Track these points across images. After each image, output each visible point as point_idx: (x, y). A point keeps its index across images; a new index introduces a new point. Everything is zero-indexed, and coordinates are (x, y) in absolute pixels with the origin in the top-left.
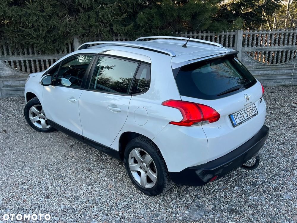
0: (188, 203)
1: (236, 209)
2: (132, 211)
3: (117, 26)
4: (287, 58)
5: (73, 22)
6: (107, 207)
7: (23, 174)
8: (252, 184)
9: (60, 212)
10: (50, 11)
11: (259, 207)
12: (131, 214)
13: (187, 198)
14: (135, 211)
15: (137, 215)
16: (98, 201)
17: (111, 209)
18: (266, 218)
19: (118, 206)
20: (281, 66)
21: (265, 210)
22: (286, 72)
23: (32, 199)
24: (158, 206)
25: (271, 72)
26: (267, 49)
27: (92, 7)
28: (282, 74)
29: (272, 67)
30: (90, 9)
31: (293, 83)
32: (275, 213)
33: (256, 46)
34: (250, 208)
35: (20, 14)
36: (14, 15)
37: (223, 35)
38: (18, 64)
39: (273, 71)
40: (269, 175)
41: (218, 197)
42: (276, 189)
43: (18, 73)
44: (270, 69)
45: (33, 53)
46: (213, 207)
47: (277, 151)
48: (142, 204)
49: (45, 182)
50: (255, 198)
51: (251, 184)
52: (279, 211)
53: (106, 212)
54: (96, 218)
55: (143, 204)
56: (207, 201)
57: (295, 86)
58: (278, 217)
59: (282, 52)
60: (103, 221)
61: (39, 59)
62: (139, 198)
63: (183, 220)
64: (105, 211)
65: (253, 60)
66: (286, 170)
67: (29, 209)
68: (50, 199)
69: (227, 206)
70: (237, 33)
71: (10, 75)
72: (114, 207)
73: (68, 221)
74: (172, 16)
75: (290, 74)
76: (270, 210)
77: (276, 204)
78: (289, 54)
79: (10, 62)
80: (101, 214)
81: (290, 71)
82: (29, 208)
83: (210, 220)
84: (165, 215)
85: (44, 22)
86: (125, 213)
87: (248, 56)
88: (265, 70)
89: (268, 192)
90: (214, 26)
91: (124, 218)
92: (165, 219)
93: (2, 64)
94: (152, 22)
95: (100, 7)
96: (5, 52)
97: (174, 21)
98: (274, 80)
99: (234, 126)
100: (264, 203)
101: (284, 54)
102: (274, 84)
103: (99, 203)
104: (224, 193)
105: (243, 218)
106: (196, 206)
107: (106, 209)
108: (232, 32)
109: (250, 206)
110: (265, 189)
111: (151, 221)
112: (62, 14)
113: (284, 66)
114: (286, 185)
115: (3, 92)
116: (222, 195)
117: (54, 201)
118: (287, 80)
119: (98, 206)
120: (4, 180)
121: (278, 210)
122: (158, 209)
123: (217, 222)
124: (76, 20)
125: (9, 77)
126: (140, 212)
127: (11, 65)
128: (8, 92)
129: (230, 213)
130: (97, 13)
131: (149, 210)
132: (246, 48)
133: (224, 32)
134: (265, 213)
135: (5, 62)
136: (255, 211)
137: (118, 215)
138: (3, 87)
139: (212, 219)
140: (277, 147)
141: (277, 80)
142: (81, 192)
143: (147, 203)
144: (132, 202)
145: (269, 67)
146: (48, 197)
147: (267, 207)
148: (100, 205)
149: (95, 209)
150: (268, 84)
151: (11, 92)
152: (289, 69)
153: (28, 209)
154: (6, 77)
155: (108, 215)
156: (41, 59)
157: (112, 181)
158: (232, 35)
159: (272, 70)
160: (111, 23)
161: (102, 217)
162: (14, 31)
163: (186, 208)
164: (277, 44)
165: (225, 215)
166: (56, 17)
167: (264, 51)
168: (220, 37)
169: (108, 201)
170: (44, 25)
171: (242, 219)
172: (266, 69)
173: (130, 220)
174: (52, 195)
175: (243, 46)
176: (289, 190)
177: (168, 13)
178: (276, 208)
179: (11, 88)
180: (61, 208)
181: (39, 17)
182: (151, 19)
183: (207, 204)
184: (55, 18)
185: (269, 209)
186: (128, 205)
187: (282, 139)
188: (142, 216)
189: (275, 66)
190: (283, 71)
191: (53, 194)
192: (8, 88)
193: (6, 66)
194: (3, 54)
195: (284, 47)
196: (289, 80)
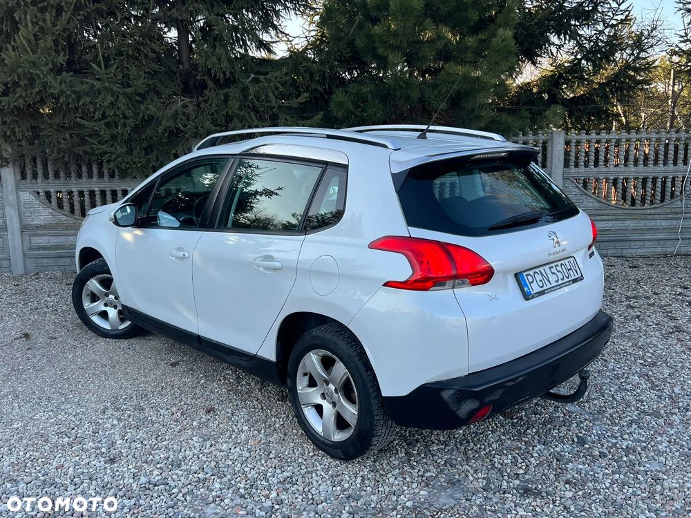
0: (428, 474)
1: (535, 489)
2: (301, 489)
3: (286, 119)
4: (667, 193)
5: (191, 108)
6: (244, 482)
7: (60, 417)
8: (576, 440)
9: (138, 489)
10: (144, 84)
11: (590, 484)
12: (297, 495)
13: (426, 466)
14: (306, 489)
15: (310, 497)
16: (226, 470)
17: (253, 485)
18: (604, 506)
19: (270, 479)
20: (652, 211)
21: (602, 490)
22: (664, 224)
23: (76, 464)
24: (359, 480)
25: (630, 224)
26: (620, 172)
27: (234, 77)
28: (655, 230)
29: (632, 212)
30: (230, 81)
31: (683, 249)
32: (623, 497)
33: (595, 166)
34: (567, 486)
35: (77, 89)
36: (65, 92)
38: (65, 199)
39: (635, 222)
40: (616, 424)
41: (496, 465)
42: (628, 450)
43: (64, 218)
44: (627, 217)
45: (101, 175)
46: (484, 483)
47: (637, 378)
48: (324, 475)
49: (107, 433)
50: (581, 466)
51: (573, 441)
52: (634, 494)
53: (242, 491)
54: (217, 503)
55: (326, 476)
56: (472, 471)
57: (688, 255)
58: (631, 506)
60: (233, 507)
61: (114, 188)
62: (318, 465)
63: (415, 508)
64: (239, 489)
65: (589, 196)
66: (656, 414)
67: (69, 484)
68: (116, 465)
69: (517, 482)
70: (552, 137)
71: (47, 222)
72: (259, 482)
73: (153, 506)
74: (408, 98)
75: (674, 230)
76: (614, 491)
77: (627, 479)
78: (669, 184)
79: (48, 195)
80: (230, 495)
81: (674, 222)
82: (69, 481)
83: (475, 508)
84: (374, 498)
85: (128, 108)
86: (285, 493)
87: (577, 187)
88: (617, 220)
89: (611, 456)
90: (501, 123)
91: (280, 503)
92: (373, 505)
93: (32, 197)
94: (364, 111)
95: (251, 78)
96: (40, 171)
97: (412, 109)
98: (638, 243)
99: (527, 297)
100: (601, 477)
101: (659, 184)
102: (639, 250)
103: (226, 473)
104: (510, 457)
105: (551, 506)
106: (445, 482)
107: (242, 486)
108: (541, 135)
109: (567, 482)
110: (606, 451)
111: (340, 509)
112: (169, 91)
113: (658, 211)
114: (653, 443)
115: (28, 261)
116: (505, 461)
117: (125, 469)
118: (668, 242)
119: (225, 479)
120: (17, 429)
121: (631, 490)
122: (358, 485)
123: (492, 511)
124: (199, 105)
125: (44, 227)
126: (318, 491)
127: (50, 202)
128: (39, 261)
129: (522, 495)
130: (244, 90)
131: (339, 488)
132: (573, 169)
133: (523, 135)
134: (602, 497)
135: (38, 193)
136: (580, 493)
137: (267, 497)
138: (30, 249)
139: (480, 506)
140: (638, 370)
141: (647, 243)
142: (187, 452)
143: (335, 474)
144: (302, 471)
145: (625, 211)
146: (112, 461)
147: (608, 485)
148: (229, 477)
149: (217, 486)
150: (625, 251)
151: (45, 261)
152: (672, 219)
153: (66, 482)
154: (38, 227)
155: (246, 496)
156: (117, 189)
157: (259, 432)
158: (541, 141)
159: (634, 219)
160: (273, 113)
161: (232, 499)
162: (62, 127)
163: (423, 484)
164: (641, 163)
165: (510, 499)
166: (156, 98)
167: (612, 178)
169: (247, 469)
170: (129, 113)
171: (549, 507)
172: (619, 217)
173: (295, 506)
174: (122, 457)
175: (566, 164)
176: (660, 453)
177: (398, 94)
178: (626, 487)
179: (47, 252)
180: (140, 482)
181: (118, 97)
182: (362, 105)
183: (471, 478)
184: (152, 100)
185: (611, 490)
186: (291, 477)
187: (650, 355)
188: (322, 498)
189: (639, 212)
190: (659, 221)
191: (124, 455)
192: (41, 252)
193: (39, 202)
194: (35, 176)
195: (657, 168)
196: (671, 242)
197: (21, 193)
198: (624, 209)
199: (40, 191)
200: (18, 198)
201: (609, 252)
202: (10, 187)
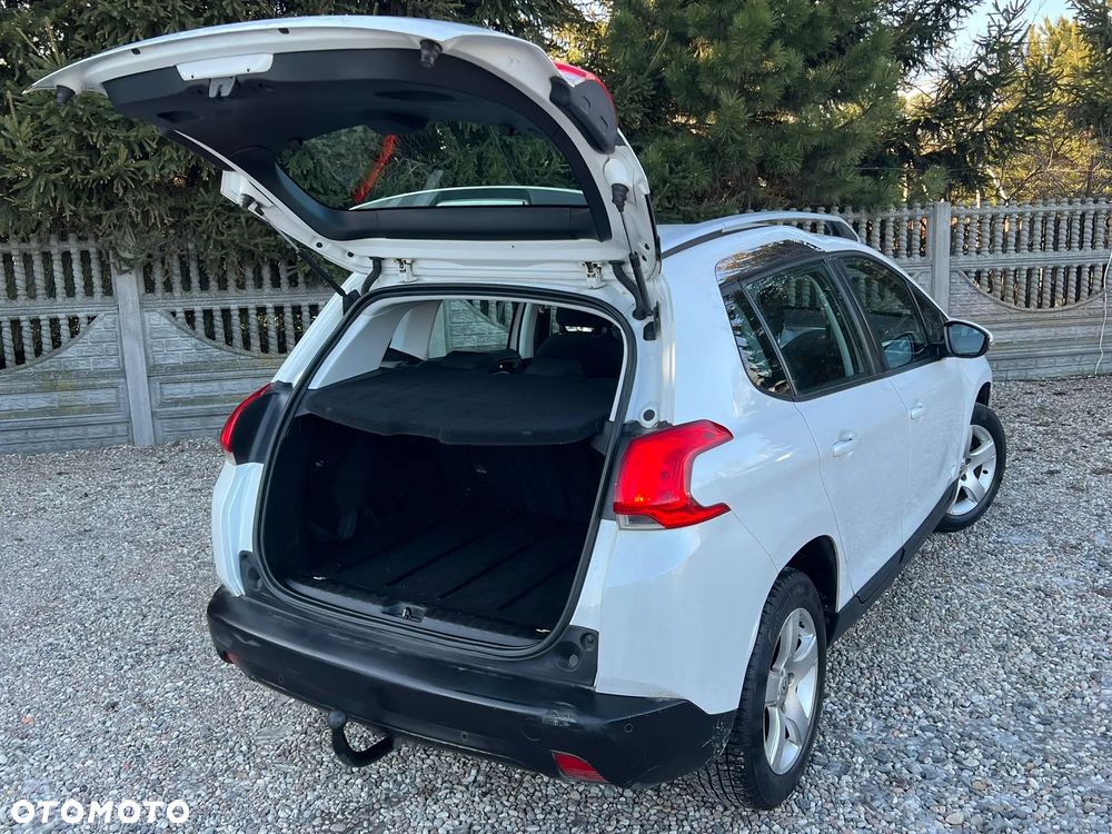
4: (1083, 288)
20: (1066, 314)
22: (1080, 331)
25: (1037, 333)
26: (1022, 260)
28: (1069, 341)
29: (1040, 316)
31: (1104, 366)
33: (991, 252)
37: (892, 219)
38: (218, 321)
39: (1044, 330)
43: (217, 353)
44: (1034, 323)
45: (276, 283)
59: (1067, 269)
61: (296, 303)
70: (934, 212)
71: (189, 360)
75: (1094, 339)
78: (1085, 275)
79: (190, 316)
81: (1093, 329)
88: (1020, 328)
93: (164, 321)
96: (177, 279)
98: (1047, 360)
101: (1073, 276)
102: (1049, 371)
108: (918, 209)
113: (1071, 314)
115: (158, 422)
118: (1085, 358)
125: (185, 368)
127: (194, 328)
128: (177, 422)
132: (962, 258)
133: (895, 210)
135: (174, 314)
138: (162, 404)
141: (1058, 360)
145: (1031, 316)
150: (1031, 373)
151: (187, 422)
152: (1090, 324)
154: (174, 368)
156: (303, 304)
158: (918, 219)
159: (1041, 327)
164: (1051, 246)
168: (883, 224)
172: (1023, 324)
175: (953, 252)
177: (731, 149)
179: (189, 407)
189: (1049, 315)
190: (1074, 328)
192: (178, 408)
193: (175, 328)
194: (168, 287)
195: (1071, 254)
196: (1091, 357)
197: (146, 315)
198: (1029, 312)
199: (178, 310)
200: (143, 323)
201: (1010, 374)
202: (130, 305)
